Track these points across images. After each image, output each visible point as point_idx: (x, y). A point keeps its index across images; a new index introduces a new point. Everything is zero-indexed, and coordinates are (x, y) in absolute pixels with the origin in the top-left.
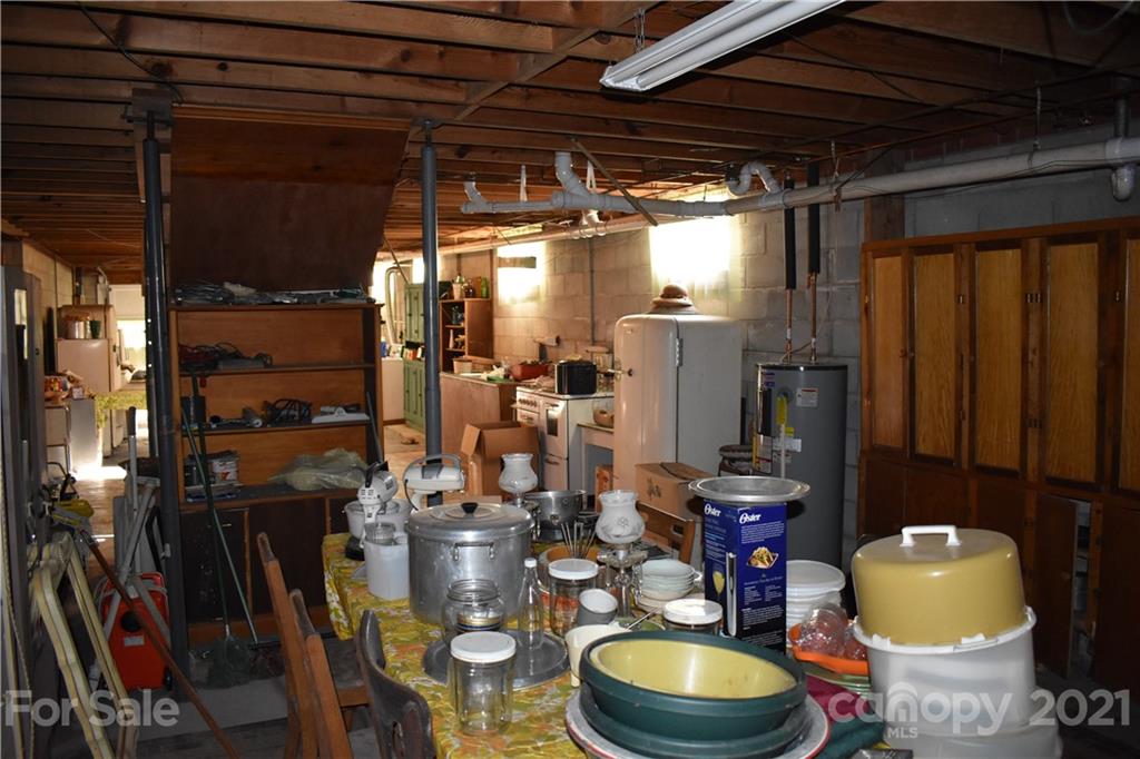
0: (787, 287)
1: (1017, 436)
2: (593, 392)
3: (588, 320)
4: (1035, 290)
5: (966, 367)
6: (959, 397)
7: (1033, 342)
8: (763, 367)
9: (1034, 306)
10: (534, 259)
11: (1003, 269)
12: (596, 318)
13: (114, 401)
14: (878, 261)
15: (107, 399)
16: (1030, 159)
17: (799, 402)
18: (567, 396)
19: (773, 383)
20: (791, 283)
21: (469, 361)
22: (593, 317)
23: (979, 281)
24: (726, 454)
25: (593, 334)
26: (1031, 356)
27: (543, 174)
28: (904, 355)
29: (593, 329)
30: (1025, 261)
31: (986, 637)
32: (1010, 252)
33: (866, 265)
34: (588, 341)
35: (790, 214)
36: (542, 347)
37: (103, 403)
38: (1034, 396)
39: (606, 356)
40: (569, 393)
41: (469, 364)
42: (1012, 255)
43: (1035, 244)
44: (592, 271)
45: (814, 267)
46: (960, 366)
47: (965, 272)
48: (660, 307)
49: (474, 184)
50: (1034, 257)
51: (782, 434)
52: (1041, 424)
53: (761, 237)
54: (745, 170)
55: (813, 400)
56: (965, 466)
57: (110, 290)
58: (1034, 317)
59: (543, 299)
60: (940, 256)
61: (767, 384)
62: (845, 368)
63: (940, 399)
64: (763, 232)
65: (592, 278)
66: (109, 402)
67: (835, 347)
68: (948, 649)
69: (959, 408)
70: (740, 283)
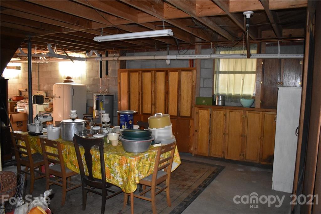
0: (100, 78)
1: (150, 107)
2: (43, 103)
3: (38, 84)
4: (153, 80)
5: (140, 94)
6: (139, 100)
7: (153, 90)
8: (96, 95)
9: (153, 83)
10: (20, 67)
11: (147, 76)
12: (40, 84)
14: (122, 73)
16: (154, 57)
17: (105, 103)
18: (37, 104)
19: (99, 99)
20: (101, 77)
22: (39, 84)
23: (143, 78)
24: (85, 116)
25: (39, 88)
26: (153, 92)
27: (41, 47)
28: (128, 92)
29: (39, 86)
30: (152, 74)
31: (168, 126)
32: (149, 73)
33: (119, 74)
34: (37, 90)
35: (101, 62)
36: (20, 92)
38: (153, 100)
39: (44, 94)
40: (36, 103)
42: (149, 74)
43: (153, 72)
44: (39, 71)
45: (107, 74)
46: (139, 94)
47: (140, 76)
48: (66, 81)
49: (21, 48)
50: (153, 74)
51: (101, 110)
52: (155, 104)
53: (91, 66)
54: (91, 51)
55: (108, 102)
56: (140, 114)
58: (153, 85)
60: (135, 73)
61: (97, 99)
62: (113, 95)
63: (135, 101)
64: (91, 65)
65: (39, 73)
67: (110, 91)
68: (164, 128)
69: (139, 103)
70: (85, 76)
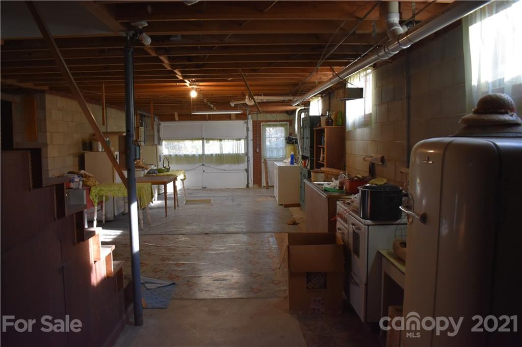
3: (406, 143)
10: (362, 89)
12: (411, 141)
13: (102, 190)
15: (98, 189)
18: (368, 221)
21: (323, 172)
22: (409, 140)
25: (409, 156)
29: (409, 151)
36: (373, 165)
37: (97, 192)
41: (323, 175)
44: (409, 98)
57: (160, 124)
59: (373, 125)
66: (99, 190)
